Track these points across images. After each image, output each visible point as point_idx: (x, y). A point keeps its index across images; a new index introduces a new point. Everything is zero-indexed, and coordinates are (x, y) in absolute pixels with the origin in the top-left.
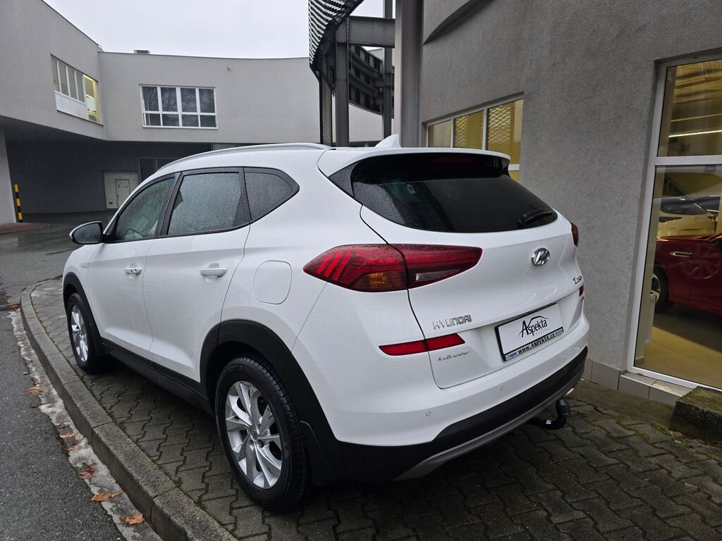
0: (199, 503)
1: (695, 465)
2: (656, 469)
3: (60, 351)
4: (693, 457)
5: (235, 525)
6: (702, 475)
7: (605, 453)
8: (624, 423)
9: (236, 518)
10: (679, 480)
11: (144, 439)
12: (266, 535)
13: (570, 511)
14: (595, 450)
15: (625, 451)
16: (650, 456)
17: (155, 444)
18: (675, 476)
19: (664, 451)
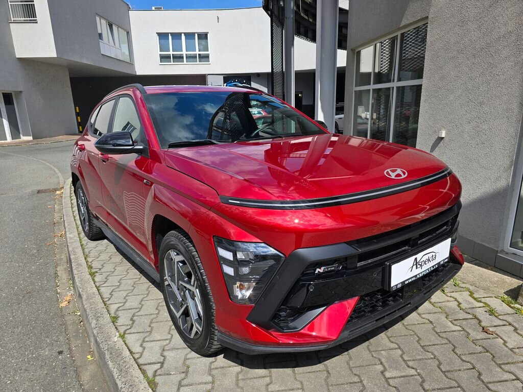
0: (122, 336)
5: (141, 354)
7: (451, 322)
8: (476, 296)
9: (144, 348)
10: (511, 350)
11: (104, 285)
12: (160, 364)
13: (403, 368)
14: (443, 317)
15: (470, 321)
16: (491, 327)
17: (112, 288)
18: (510, 345)
19: (505, 323)
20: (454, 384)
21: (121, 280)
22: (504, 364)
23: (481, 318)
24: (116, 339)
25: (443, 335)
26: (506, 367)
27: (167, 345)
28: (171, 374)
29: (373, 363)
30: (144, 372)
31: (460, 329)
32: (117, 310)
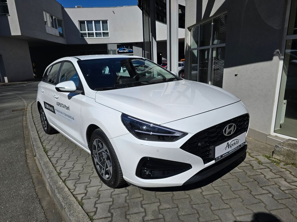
0: (64, 182)
1: (278, 173)
2: (259, 175)
3: (35, 125)
4: (279, 170)
5: (75, 190)
6: (281, 178)
7: (238, 168)
9: (76, 187)
10: (268, 179)
11: (53, 157)
12: (84, 194)
15: (248, 167)
16: (259, 169)
17: (56, 159)
18: (267, 178)
19: (265, 167)
20: (238, 196)
21: (62, 154)
22: (263, 186)
23: (254, 165)
24: (60, 183)
25: (234, 174)
26: (265, 188)
27: (88, 185)
28: (91, 198)
30: (76, 198)
31: (243, 171)
32: (61, 169)
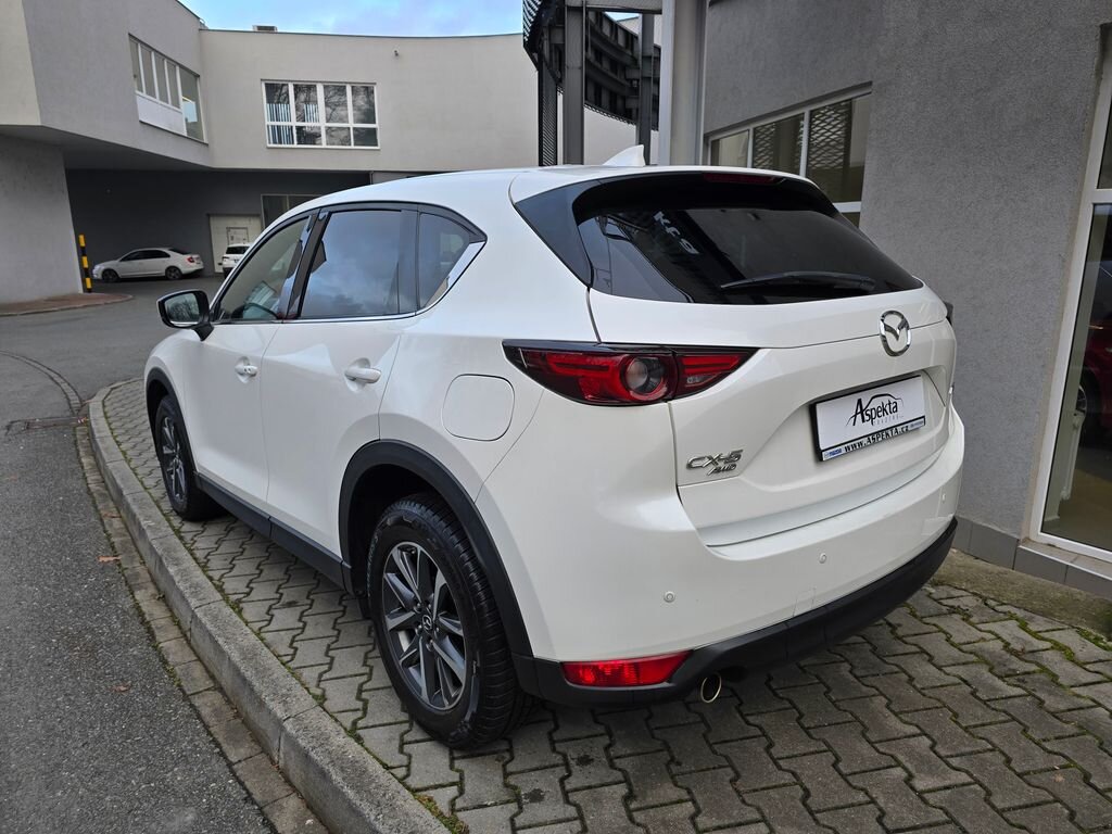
7: (1000, 677)
8: (1033, 627)
9: (410, 757)
11: (273, 626)
12: (455, 787)
13: (944, 771)
14: (984, 671)
15: (1036, 676)
16: (1078, 685)
17: (287, 637)
19: (1099, 677)
21: (302, 615)
23: (1056, 670)
24: (341, 740)
25: (996, 705)
28: (486, 806)
29: (884, 764)
30: (430, 804)
32: (320, 679)
